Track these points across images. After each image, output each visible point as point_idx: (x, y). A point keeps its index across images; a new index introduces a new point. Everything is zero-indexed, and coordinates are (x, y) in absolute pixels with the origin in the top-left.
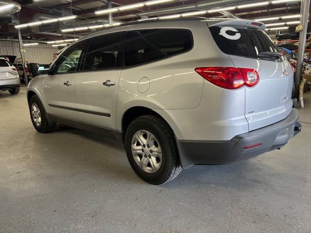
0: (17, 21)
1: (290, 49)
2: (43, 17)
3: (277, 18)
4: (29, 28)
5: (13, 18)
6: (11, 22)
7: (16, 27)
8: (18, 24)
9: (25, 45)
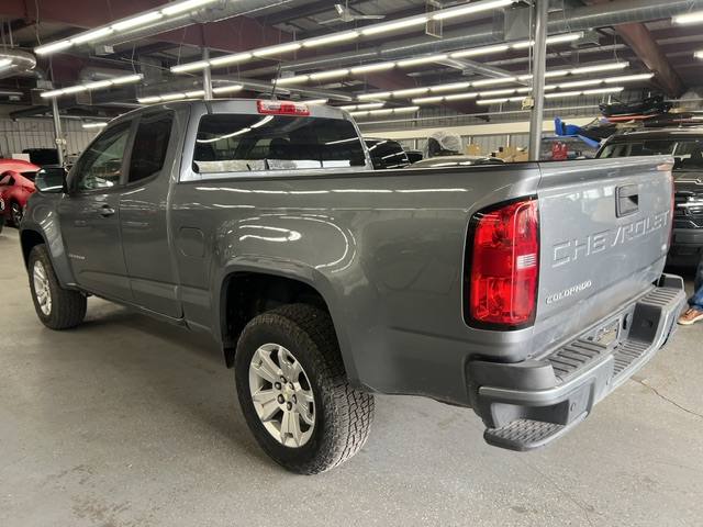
0: (49, 84)
1: (594, 139)
2: (98, 74)
3: (563, 73)
4: (73, 97)
5: (40, 77)
6: (36, 86)
7: (45, 95)
8: (49, 90)
9: (85, 126)
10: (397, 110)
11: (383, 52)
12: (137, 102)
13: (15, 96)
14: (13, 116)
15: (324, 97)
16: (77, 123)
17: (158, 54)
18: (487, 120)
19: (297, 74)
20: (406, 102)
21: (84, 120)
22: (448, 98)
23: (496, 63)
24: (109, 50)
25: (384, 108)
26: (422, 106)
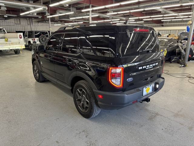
0: (49, 14)
5: (47, 12)
6: (46, 15)
7: (47, 17)
8: (49, 16)
9: (55, 25)
10: (137, 22)
11: (140, 6)
12: (69, 19)
13: (40, 17)
14: (38, 22)
15: (119, 18)
16: (53, 24)
17: (76, 6)
18: (163, 26)
19: (114, 12)
20: (141, 20)
21: (55, 23)
22: (154, 19)
23: (170, 9)
24: (67, 5)
25: (134, 21)
26: (145, 21)
